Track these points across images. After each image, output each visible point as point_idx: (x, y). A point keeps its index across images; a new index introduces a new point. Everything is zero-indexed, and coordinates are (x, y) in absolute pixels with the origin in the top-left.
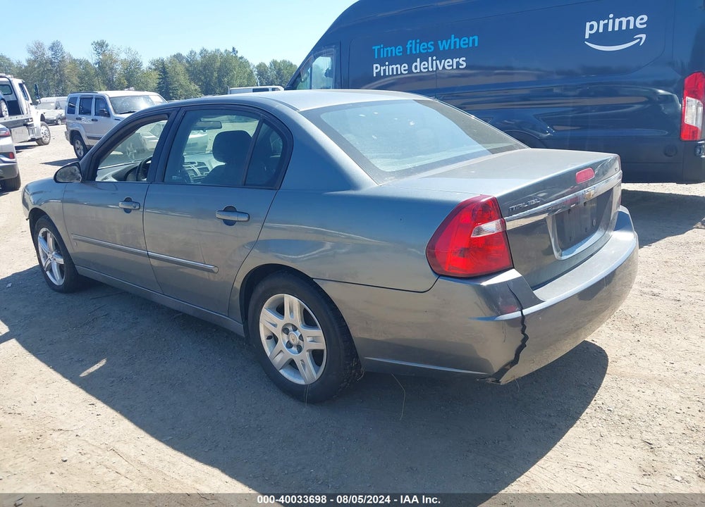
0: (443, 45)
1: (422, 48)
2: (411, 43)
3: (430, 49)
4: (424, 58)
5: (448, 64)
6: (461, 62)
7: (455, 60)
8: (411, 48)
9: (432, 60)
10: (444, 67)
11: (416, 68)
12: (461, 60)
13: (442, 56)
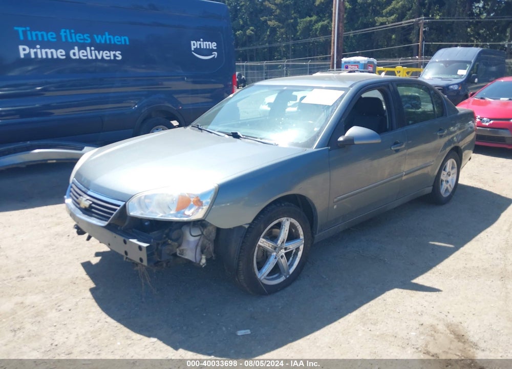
0: (99, 39)
1: (79, 37)
2: (65, 32)
3: (87, 40)
4: (82, 47)
5: (106, 55)
6: (117, 55)
7: (112, 53)
8: (66, 37)
9: (91, 50)
10: (102, 57)
11: (74, 54)
12: (118, 53)
13: (99, 48)
